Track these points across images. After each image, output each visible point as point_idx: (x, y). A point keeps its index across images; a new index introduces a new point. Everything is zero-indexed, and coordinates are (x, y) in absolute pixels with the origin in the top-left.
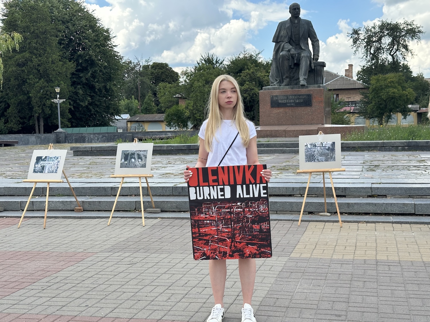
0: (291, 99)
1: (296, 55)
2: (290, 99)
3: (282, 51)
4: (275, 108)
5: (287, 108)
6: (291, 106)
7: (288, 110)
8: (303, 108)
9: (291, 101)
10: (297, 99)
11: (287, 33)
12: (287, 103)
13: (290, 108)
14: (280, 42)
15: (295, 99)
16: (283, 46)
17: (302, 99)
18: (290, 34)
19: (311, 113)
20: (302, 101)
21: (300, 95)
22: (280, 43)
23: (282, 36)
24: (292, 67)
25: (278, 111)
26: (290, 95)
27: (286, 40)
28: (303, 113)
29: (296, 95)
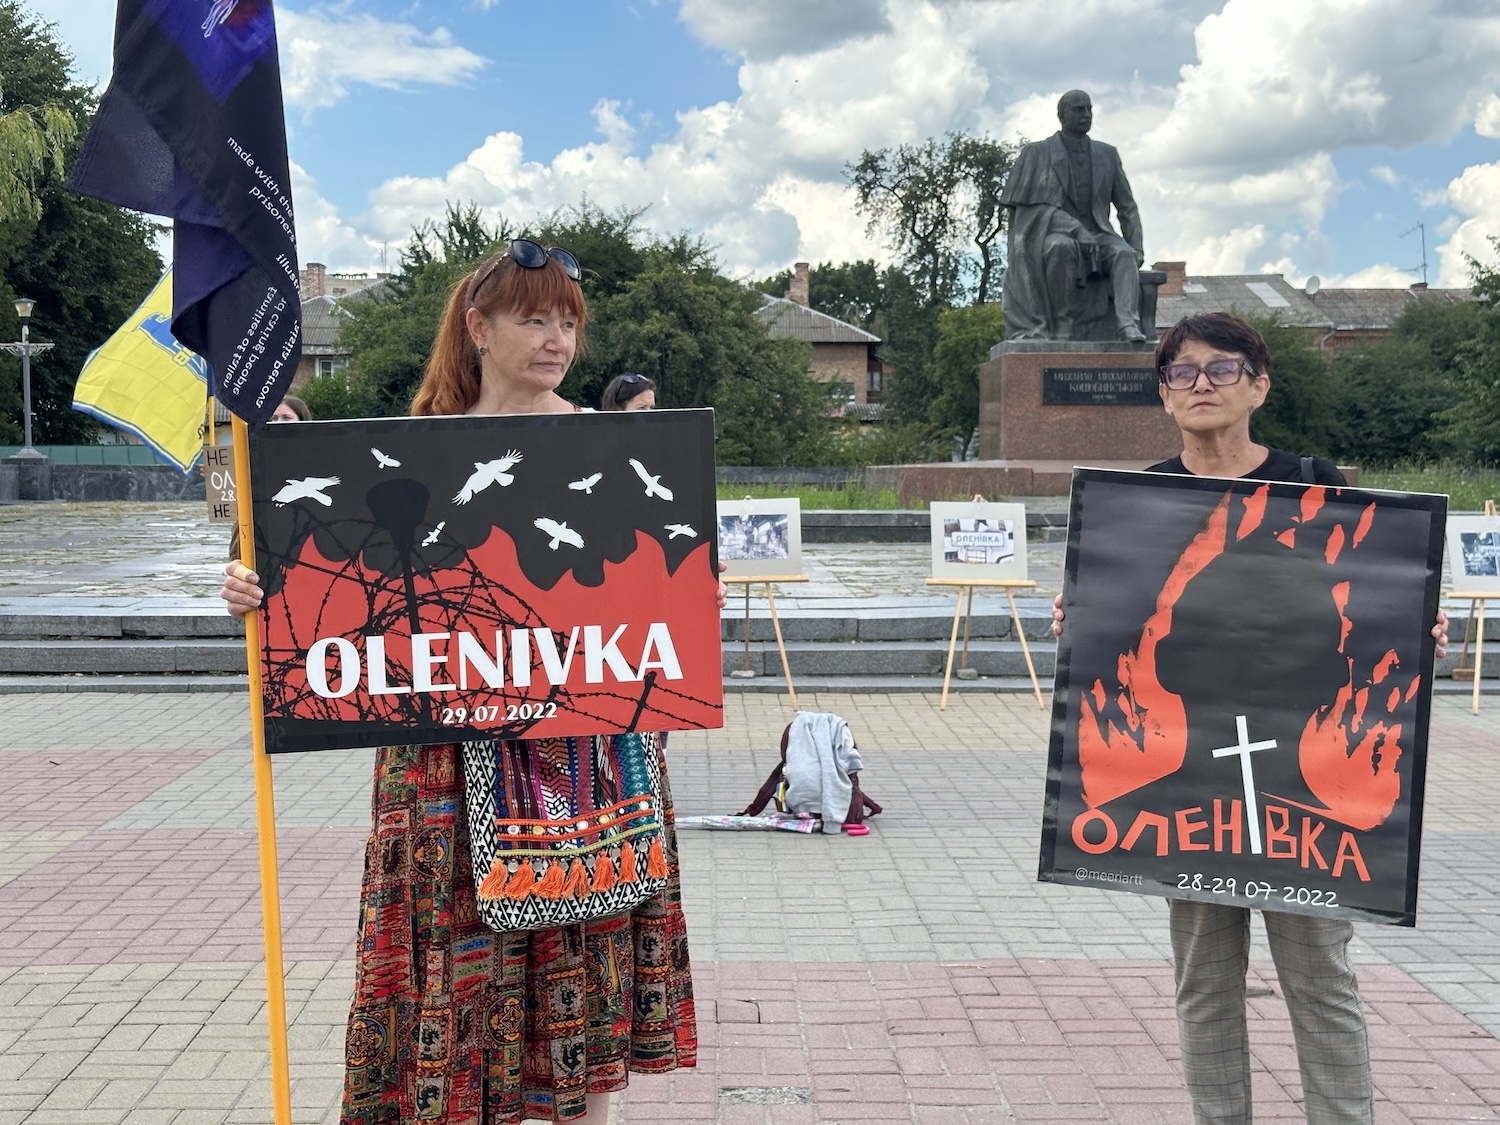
0: (1107, 382)
1: (1098, 249)
2: (1103, 382)
3: (1050, 232)
4: (1054, 407)
5: (1090, 408)
6: (1106, 403)
7: (1095, 416)
8: (1139, 411)
9: (1107, 387)
10: (1123, 382)
11: (1058, 178)
12: (1092, 393)
13: (1100, 407)
14: (1037, 204)
15: (1118, 382)
16: (1052, 218)
17: (1138, 382)
18: (1065, 183)
19: (1162, 427)
20: (1137, 387)
21: (1131, 371)
22: (1040, 208)
23: (1042, 189)
24: (1083, 283)
25: (1064, 417)
26: (1102, 370)
27: (1057, 200)
28: (1138, 423)
29: (1120, 371)
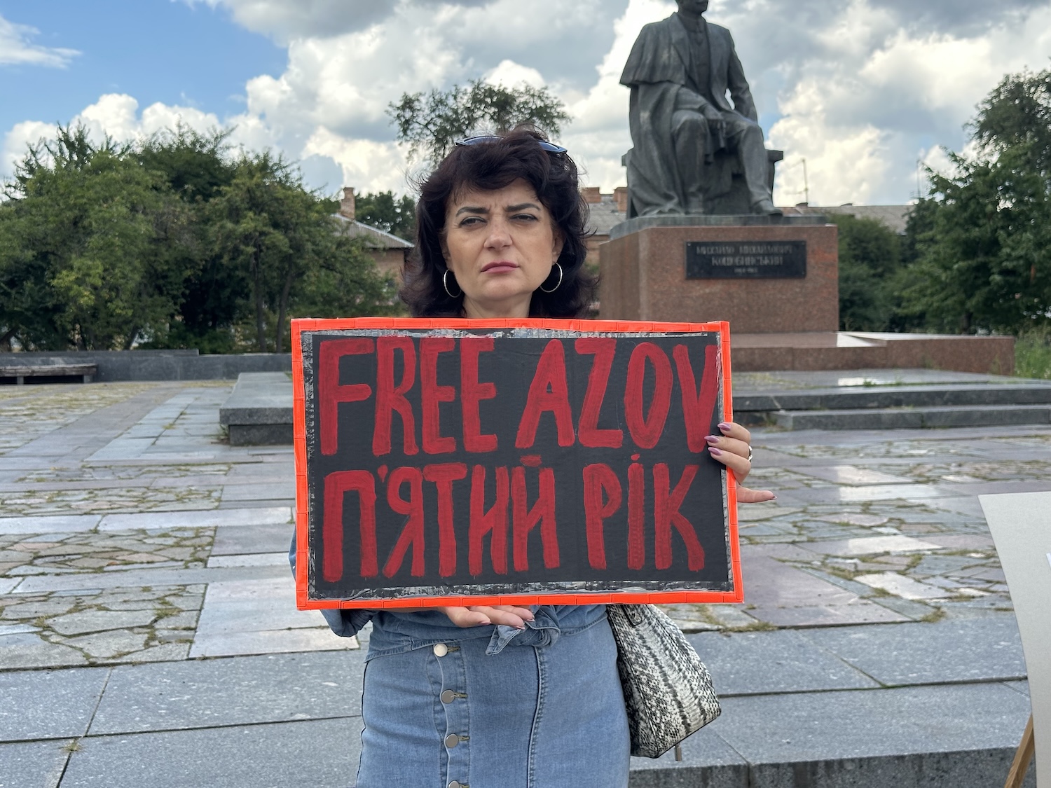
0: (748, 255)
1: (724, 125)
2: (745, 255)
3: (676, 108)
4: (696, 282)
5: (732, 281)
6: (748, 276)
7: (737, 289)
8: (779, 284)
9: (748, 261)
10: (764, 255)
11: (680, 57)
12: (733, 267)
13: (742, 281)
14: (661, 82)
15: (759, 255)
16: (677, 95)
17: (777, 255)
18: (687, 62)
19: (802, 300)
20: (777, 260)
21: (771, 244)
22: (665, 85)
23: (665, 67)
24: (711, 159)
25: (707, 291)
26: (743, 243)
27: (680, 77)
28: (779, 296)
29: (760, 243)
